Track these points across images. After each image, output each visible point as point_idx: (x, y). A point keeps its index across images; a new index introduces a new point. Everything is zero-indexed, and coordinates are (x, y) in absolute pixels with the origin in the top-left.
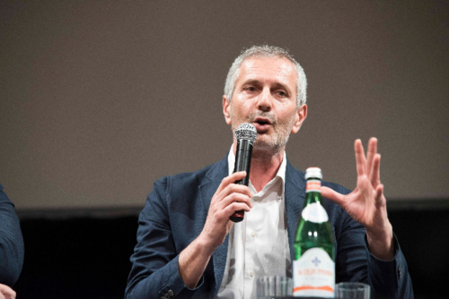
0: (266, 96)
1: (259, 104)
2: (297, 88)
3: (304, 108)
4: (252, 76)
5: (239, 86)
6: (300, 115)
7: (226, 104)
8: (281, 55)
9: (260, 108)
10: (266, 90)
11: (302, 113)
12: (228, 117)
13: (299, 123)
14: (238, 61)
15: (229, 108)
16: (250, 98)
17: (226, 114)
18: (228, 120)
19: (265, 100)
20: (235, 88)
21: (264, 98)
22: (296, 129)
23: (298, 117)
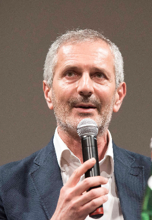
0: (86, 82)
1: (79, 89)
2: (114, 68)
3: (123, 86)
4: (70, 63)
5: (58, 72)
6: (119, 93)
7: (47, 89)
8: (96, 38)
9: (81, 93)
10: (86, 75)
11: (121, 91)
12: (50, 102)
13: (120, 102)
14: (54, 46)
15: (50, 94)
16: (69, 83)
17: (48, 99)
18: (50, 105)
19: (86, 85)
20: (54, 74)
21: (84, 83)
22: (117, 108)
23: (117, 96)
